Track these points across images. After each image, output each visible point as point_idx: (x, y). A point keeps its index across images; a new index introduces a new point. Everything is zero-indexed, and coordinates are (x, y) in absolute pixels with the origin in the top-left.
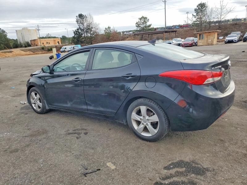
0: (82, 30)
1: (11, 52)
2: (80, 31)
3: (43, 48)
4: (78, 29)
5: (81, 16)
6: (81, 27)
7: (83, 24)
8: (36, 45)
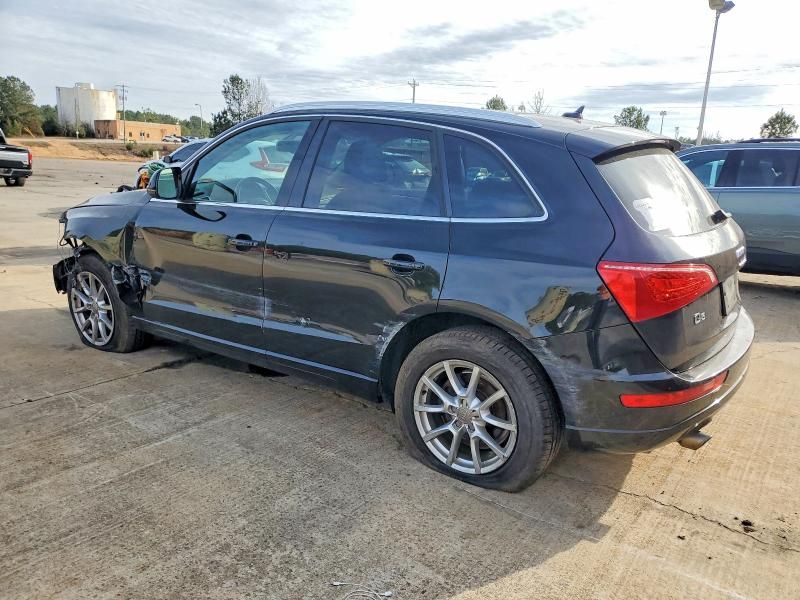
0: (234, 115)
1: (45, 145)
2: (229, 117)
3: (129, 148)
4: (225, 112)
5: (235, 80)
6: (233, 108)
7: (239, 101)
8: (111, 137)
